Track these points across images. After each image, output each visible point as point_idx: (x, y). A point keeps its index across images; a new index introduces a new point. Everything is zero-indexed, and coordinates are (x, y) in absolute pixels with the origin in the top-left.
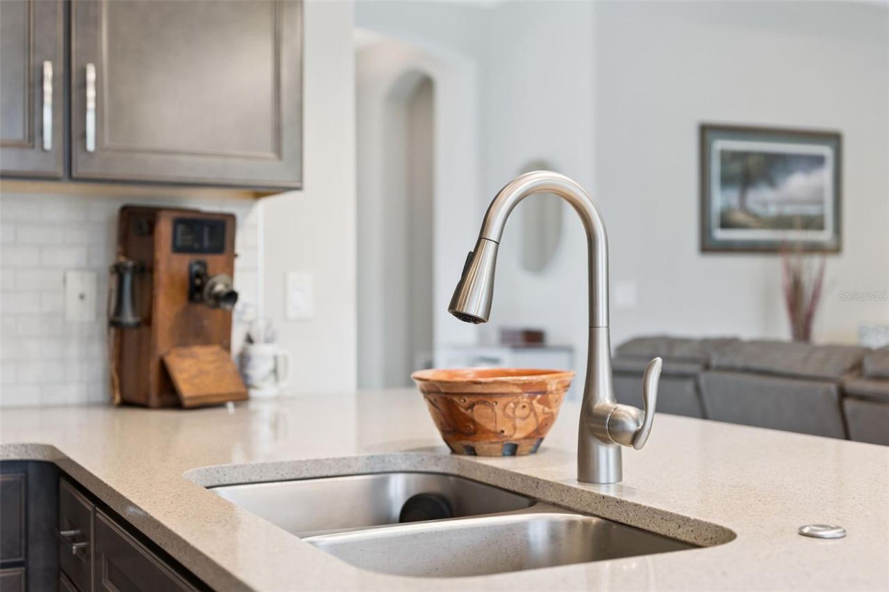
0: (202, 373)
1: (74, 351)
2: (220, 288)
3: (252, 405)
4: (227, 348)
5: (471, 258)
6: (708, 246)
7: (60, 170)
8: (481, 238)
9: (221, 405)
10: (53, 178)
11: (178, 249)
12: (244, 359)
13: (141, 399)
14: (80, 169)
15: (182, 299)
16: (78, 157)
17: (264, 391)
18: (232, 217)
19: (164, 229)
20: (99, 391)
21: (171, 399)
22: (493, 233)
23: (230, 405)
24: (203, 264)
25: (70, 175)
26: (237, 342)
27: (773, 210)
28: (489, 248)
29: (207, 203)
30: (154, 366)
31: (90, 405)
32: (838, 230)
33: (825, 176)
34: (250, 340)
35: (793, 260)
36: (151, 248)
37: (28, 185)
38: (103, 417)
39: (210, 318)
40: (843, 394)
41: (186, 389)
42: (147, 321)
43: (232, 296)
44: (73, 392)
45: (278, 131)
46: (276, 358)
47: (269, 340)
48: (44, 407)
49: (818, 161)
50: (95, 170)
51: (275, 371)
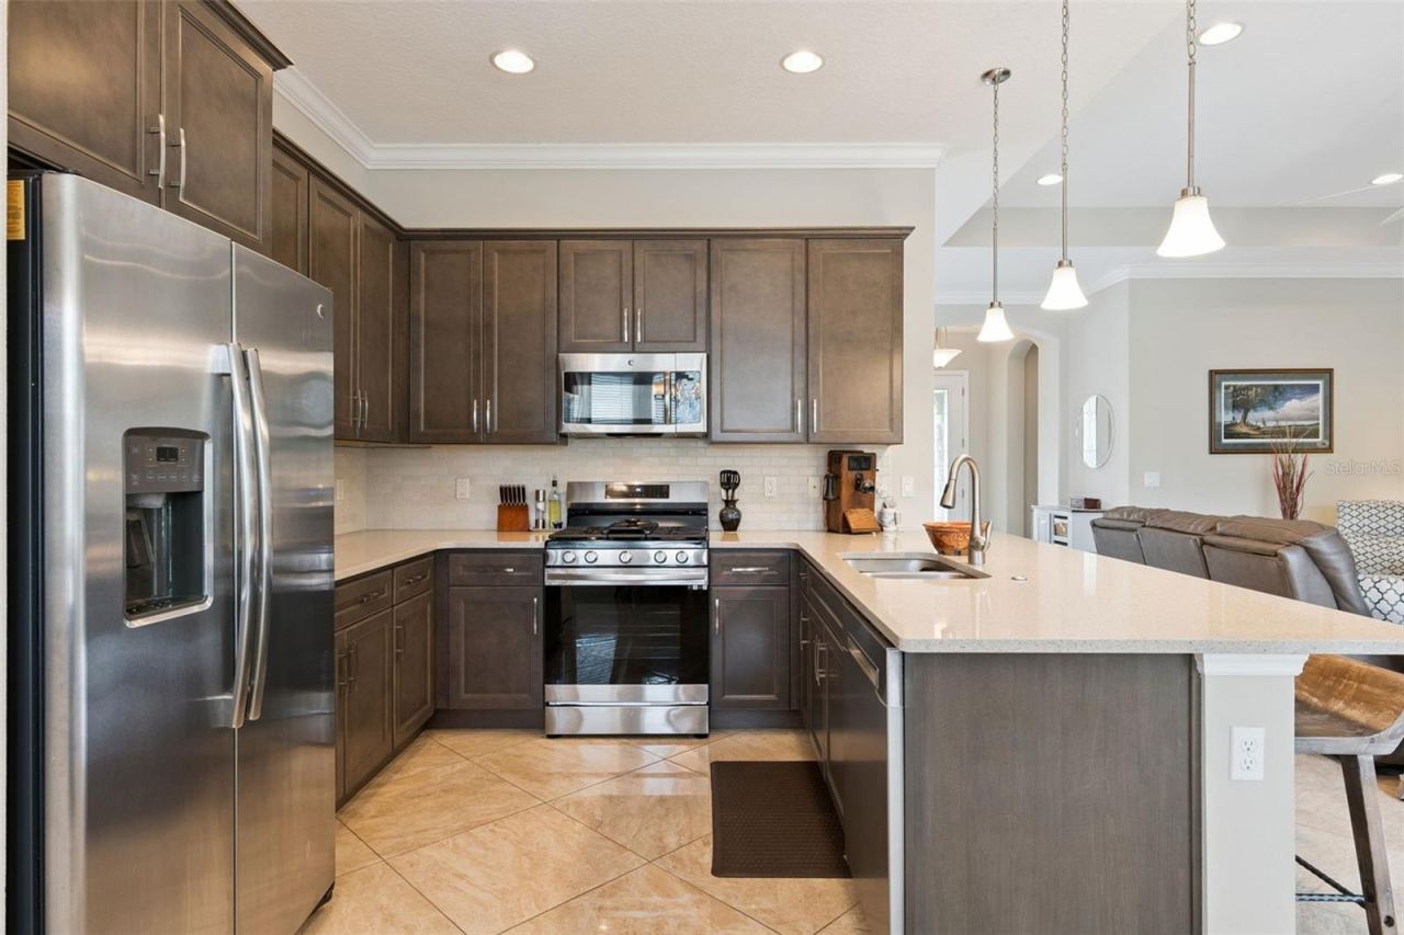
0: (860, 519)
1: (811, 509)
2: (867, 485)
3: (885, 534)
4: (872, 509)
5: (947, 487)
6: (1215, 449)
7: (803, 440)
8: (950, 479)
9: (869, 533)
10: (802, 443)
11: (850, 469)
12: (881, 514)
13: (836, 529)
14: (811, 439)
15: (852, 490)
16: (811, 434)
17: (890, 528)
18: (874, 454)
19: (845, 461)
20: (821, 525)
21: (847, 530)
22: (954, 477)
23: (874, 534)
24: (862, 475)
25: (808, 442)
26: (878, 506)
27: (1271, 424)
28: (953, 482)
29: (867, 450)
30: (841, 516)
31: (817, 531)
32: (1330, 436)
33: (1318, 400)
34: (885, 506)
35: (1284, 457)
36: (840, 468)
37: (795, 446)
38: (823, 536)
39: (865, 498)
40: (1203, 543)
41: (853, 526)
42: (838, 498)
43: (872, 488)
44: (811, 526)
45: (891, 420)
46: (895, 514)
47: (892, 507)
48: (799, 531)
49: (1315, 389)
50: (817, 440)
51: (895, 519)
